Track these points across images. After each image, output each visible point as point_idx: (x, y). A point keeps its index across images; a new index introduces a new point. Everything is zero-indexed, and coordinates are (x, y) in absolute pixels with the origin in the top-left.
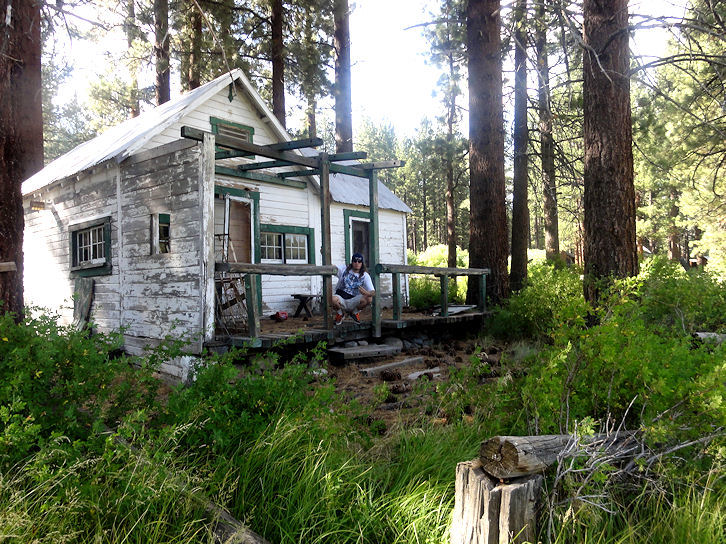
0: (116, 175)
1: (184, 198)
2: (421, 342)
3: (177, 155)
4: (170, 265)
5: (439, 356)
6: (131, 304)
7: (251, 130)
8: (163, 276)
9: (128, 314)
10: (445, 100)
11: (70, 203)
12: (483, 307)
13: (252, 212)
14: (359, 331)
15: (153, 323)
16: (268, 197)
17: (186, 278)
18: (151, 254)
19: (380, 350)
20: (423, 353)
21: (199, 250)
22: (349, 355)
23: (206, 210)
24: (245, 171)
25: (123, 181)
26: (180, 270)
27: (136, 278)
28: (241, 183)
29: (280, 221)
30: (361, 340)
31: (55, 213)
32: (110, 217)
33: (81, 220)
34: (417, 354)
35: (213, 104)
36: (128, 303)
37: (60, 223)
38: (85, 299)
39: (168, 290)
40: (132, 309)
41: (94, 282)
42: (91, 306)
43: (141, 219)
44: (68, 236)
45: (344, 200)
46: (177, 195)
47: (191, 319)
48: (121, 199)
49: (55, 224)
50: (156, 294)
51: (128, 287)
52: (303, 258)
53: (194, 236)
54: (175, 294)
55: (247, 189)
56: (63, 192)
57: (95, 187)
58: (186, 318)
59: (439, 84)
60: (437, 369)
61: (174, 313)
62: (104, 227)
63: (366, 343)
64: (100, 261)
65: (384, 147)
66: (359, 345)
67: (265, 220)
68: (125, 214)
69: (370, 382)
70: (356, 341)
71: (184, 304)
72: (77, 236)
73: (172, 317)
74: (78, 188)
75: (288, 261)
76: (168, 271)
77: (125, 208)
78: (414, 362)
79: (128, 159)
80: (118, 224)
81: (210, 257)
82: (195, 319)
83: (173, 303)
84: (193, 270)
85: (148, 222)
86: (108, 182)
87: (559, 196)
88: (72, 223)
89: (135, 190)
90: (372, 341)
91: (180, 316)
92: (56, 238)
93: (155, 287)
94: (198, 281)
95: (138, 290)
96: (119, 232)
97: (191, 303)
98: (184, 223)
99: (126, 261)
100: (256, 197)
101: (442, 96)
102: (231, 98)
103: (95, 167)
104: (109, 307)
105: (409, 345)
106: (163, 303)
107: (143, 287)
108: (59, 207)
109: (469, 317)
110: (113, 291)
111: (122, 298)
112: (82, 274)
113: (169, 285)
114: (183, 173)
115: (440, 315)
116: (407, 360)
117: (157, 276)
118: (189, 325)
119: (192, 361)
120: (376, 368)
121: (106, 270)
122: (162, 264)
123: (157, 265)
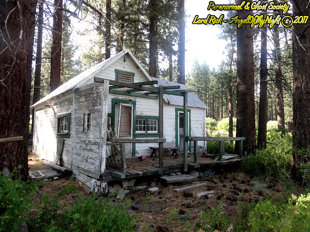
0: (73, 95)
1: (96, 108)
2: (208, 173)
3: (94, 88)
4: (90, 137)
5: (215, 183)
6: (76, 152)
7: (133, 74)
8: (87, 142)
9: (75, 156)
10: (229, 55)
11: (58, 106)
12: (241, 156)
13: (132, 110)
14: (177, 168)
15: (83, 162)
16: (140, 103)
17: (95, 144)
18: (83, 131)
19: (185, 178)
20: (208, 180)
21: (100, 132)
22: (170, 181)
23: (104, 114)
24: (129, 92)
25: (76, 98)
26: (93, 139)
27: (78, 141)
28: (128, 98)
29: (145, 114)
30: (178, 172)
31: (54, 110)
32: (70, 113)
33: (61, 114)
34: (205, 180)
35: (116, 64)
36: (75, 151)
37: (55, 114)
38: (61, 148)
39: (89, 148)
40: (76, 154)
41: (64, 140)
42: (63, 150)
43: (80, 115)
44: (57, 120)
45: (175, 104)
46: (94, 106)
47: (96, 163)
48: (74, 106)
49: (53, 114)
50: (84, 149)
51: (75, 144)
52: (155, 130)
53: (99, 125)
54: (91, 150)
55: (130, 100)
56: (57, 101)
57: (66, 100)
58: (94, 162)
59: (226, 48)
60: (212, 192)
61: (90, 158)
62: (68, 117)
63: (180, 173)
64: (66, 131)
65: (204, 74)
66: (176, 174)
67: (138, 113)
68: (76, 113)
69: (177, 197)
70: (175, 173)
71: (94, 155)
72: (60, 120)
73: (89, 160)
74: (61, 99)
75: (148, 132)
76: (89, 139)
77: (75, 110)
78: (201, 186)
79: (77, 89)
80: (73, 117)
81: (104, 135)
82: (97, 163)
83: (90, 154)
84: (98, 140)
85: (83, 117)
86: (70, 98)
87: (284, 99)
88: (58, 114)
89: (79, 103)
90: (183, 172)
91: (92, 160)
92: (53, 120)
93: (84, 146)
94: (99, 146)
95: (78, 146)
96: (73, 120)
97: (96, 155)
98: (95, 119)
99: (75, 133)
100: (134, 103)
101: (227, 53)
102: (125, 61)
103: (66, 92)
104: (68, 151)
105: (202, 174)
106: (87, 154)
107: (79, 145)
108: (55, 107)
109: (234, 161)
110: (70, 145)
111: (73, 149)
112: (60, 136)
113: (89, 146)
114: (96, 96)
115: (218, 160)
116: (199, 185)
117: (85, 141)
118: (95, 165)
119: (95, 182)
120: (182, 189)
121: (68, 135)
122: (87, 136)
123: (85, 136)
